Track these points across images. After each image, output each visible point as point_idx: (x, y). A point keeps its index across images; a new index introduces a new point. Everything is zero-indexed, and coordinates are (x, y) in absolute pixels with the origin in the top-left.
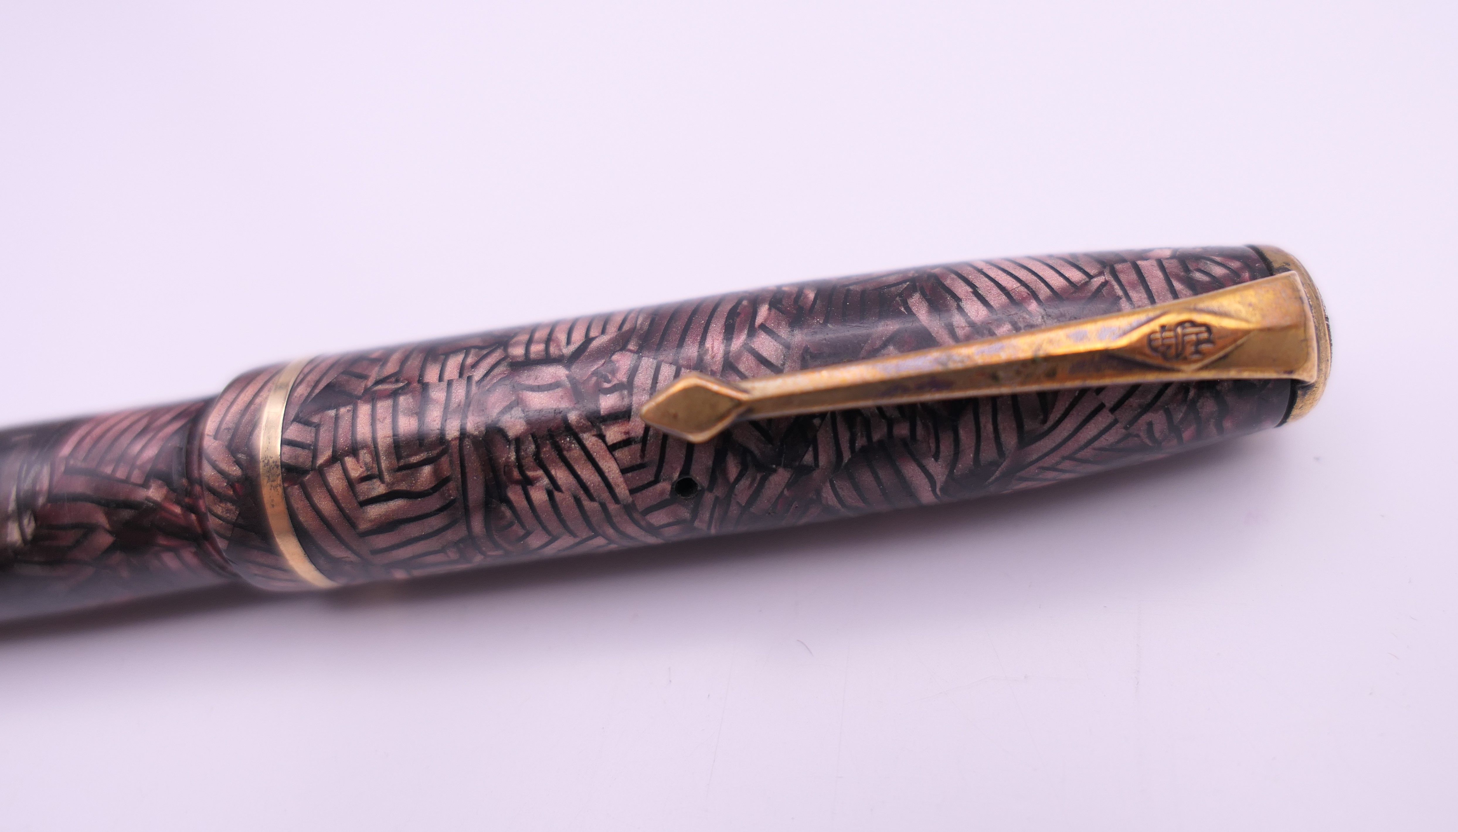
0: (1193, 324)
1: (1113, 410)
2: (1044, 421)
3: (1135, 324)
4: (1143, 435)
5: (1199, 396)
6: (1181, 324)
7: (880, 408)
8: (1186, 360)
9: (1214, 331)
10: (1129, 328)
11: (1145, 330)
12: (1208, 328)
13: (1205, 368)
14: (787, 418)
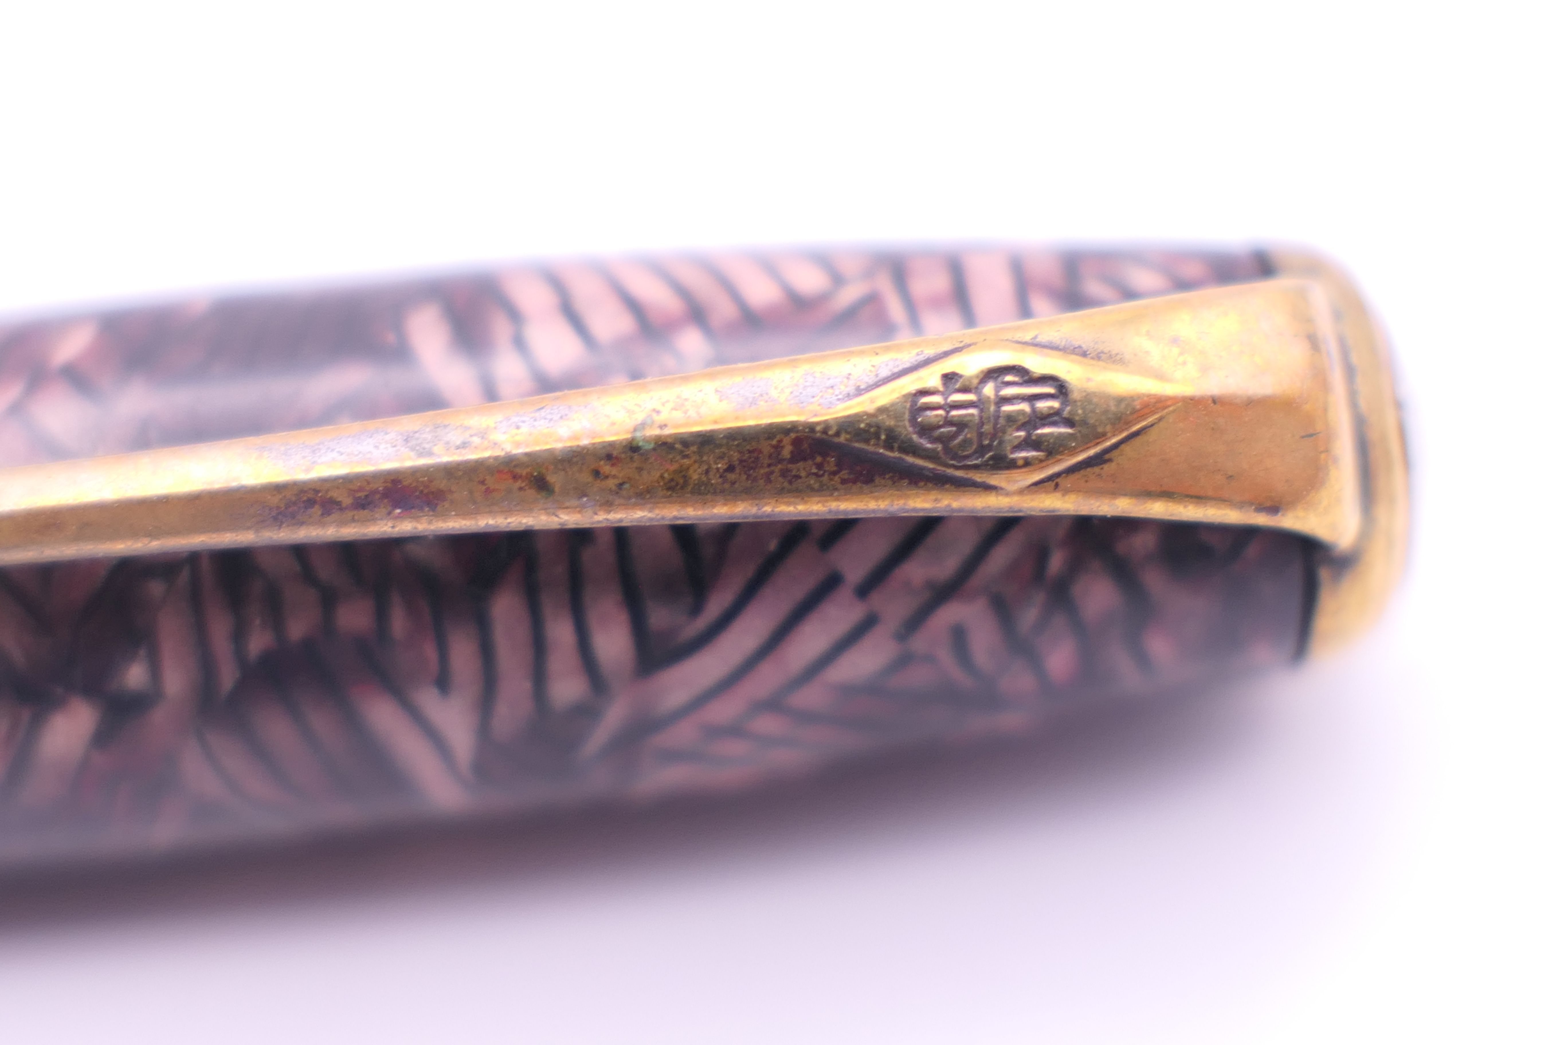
0: (1026, 376)
1: (864, 591)
2: (696, 609)
3: (885, 373)
4: (946, 657)
5: (1075, 567)
6: (993, 374)
7: (300, 551)
8: (1001, 463)
9: (1075, 395)
10: (871, 380)
11: (909, 384)
12: (1062, 388)
13: (1052, 483)
14: (88, 566)
